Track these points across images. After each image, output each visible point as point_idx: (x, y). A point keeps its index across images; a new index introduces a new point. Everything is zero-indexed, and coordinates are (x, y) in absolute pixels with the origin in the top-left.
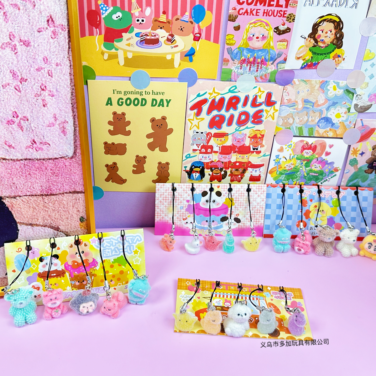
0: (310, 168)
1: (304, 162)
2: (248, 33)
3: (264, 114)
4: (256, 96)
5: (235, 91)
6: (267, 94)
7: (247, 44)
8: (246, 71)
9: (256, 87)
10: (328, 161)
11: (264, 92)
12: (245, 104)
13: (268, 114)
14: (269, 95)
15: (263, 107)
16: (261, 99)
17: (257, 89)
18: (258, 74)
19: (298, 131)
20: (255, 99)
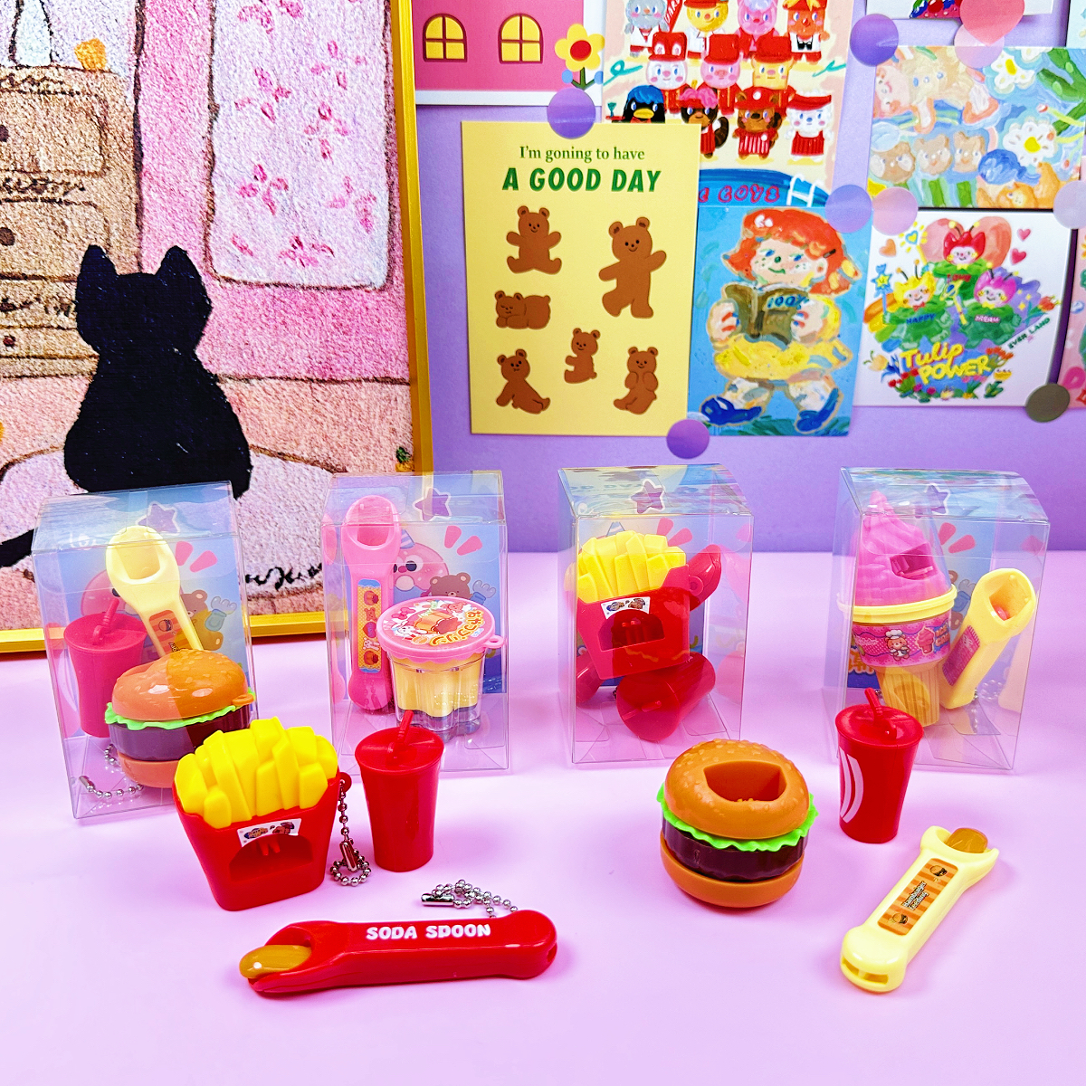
0: (974, 300)
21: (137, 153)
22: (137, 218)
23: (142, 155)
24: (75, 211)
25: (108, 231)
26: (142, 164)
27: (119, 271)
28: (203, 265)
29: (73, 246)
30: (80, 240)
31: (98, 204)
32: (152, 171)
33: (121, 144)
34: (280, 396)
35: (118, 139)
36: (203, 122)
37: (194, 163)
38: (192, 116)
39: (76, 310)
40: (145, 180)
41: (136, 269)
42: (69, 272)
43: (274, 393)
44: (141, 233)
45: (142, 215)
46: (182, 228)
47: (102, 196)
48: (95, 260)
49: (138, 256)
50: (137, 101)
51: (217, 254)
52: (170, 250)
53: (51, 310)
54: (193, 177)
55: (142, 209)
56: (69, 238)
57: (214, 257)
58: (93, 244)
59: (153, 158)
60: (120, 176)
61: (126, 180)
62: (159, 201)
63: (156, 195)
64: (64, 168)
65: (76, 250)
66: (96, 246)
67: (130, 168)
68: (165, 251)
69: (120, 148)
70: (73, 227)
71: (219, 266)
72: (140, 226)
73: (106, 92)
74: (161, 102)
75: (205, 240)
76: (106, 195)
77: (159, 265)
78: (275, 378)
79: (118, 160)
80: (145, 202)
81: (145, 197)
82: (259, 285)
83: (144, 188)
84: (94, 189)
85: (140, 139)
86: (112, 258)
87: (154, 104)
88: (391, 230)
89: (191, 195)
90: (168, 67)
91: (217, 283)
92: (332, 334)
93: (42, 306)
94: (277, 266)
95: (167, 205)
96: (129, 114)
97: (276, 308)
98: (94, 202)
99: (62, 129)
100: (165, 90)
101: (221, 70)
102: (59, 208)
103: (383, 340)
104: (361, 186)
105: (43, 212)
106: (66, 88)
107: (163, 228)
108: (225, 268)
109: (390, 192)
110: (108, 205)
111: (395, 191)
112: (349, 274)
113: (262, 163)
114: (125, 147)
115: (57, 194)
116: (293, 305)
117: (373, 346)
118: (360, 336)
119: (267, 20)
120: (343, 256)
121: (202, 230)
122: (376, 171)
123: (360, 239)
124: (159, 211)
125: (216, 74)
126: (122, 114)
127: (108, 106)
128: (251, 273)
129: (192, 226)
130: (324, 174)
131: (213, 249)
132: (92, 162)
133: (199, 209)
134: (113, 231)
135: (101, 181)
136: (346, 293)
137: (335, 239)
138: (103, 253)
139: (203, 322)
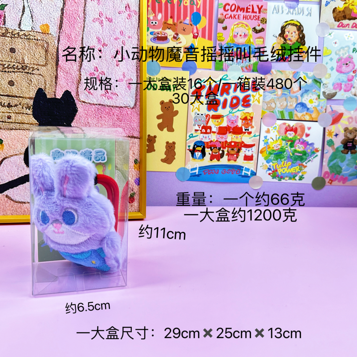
0: (294, 148)
1: (289, 143)
3: (251, 98)
5: (227, 78)
10: (308, 142)
12: (235, 90)
13: (254, 99)
15: (250, 92)
18: (244, 65)
19: (280, 114)
21: (57, 60)
22: (55, 80)
23: (59, 60)
24: (35, 76)
25: (45, 83)
26: (58, 63)
27: (48, 97)
28: (76, 97)
29: (33, 88)
30: (36, 86)
31: (43, 75)
32: (62, 66)
35: (51, 55)
36: (79, 52)
37: (75, 64)
38: (76, 50)
39: (33, 108)
40: (59, 69)
41: (54, 96)
42: (31, 96)
44: (56, 85)
45: (57, 80)
46: (70, 85)
47: (45, 73)
48: (40, 93)
49: (55, 92)
50: (58, 44)
53: (24, 108)
54: (75, 69)
55: (57, 78)
56: (32, 85)
57: (80, 95)
58: (40, 87)
59: (62, 62)
60: (51, 67)
61: (53, 68)
62: (63, 76)
63: (62, 73)
64: (33, 63)
65: (34, 89)
66: (41, 88)
67: (54, 64)
68: (64, 91)
70: (34, 82)
71: (81, 97)
72: (56, 83)
73: (49, 40)
74: (66, 45)
75: (77, 89)
77: (61, 96)
79: (51, 62)
80: (58, 76)
81: (59, 74)
82: (94, 104)
83: (59, 71)
84: (42, 70)
85: (58, 55)
86: (46, 93)
87: (64, 45)
88: (137, 90)
89: (73, 74)
90: (69, 34)
91: (80, 103)
92: (116, 121)
93: (21, 106)
94: (100, 99)
95: (66, 77)
96: (55, 48)
97: (98, 112)
98: (42, 74)
99: (33, 50)
100: (68, 41)
101: (86, 36)
102: (30, 75)
103: (132, 124)
104: (128, 76)
105: (25, 76)
106: (36, 38)
107: (64, 84)
108: (83, 98)
109: (137, 78)
110: (46, 75)
111: (139, 78)
112: (122, 102)
113: (97, 66)
114: (53, 58)
115: (30, 71)
116: (104, 111)
117: (129, 126)
118: (125, 122)
119: (101, 22)
120: (121, 97)
121: (76, 86)
122: (133, 71)
123: (127, 92)
124: (63, 79)
125: (84, 38)
126: (53, 47)
127: (49, 45)
128: (91, 100)
129: (73, 84)
130: (117, 71)
131: (79, 92)
132: (42, 61)
133: (76, 79)
134: (47, 84)
135: (45, 68)
136: (121, 109)
137: (119, 91)
138: (43, 91)
139: (74, 115)
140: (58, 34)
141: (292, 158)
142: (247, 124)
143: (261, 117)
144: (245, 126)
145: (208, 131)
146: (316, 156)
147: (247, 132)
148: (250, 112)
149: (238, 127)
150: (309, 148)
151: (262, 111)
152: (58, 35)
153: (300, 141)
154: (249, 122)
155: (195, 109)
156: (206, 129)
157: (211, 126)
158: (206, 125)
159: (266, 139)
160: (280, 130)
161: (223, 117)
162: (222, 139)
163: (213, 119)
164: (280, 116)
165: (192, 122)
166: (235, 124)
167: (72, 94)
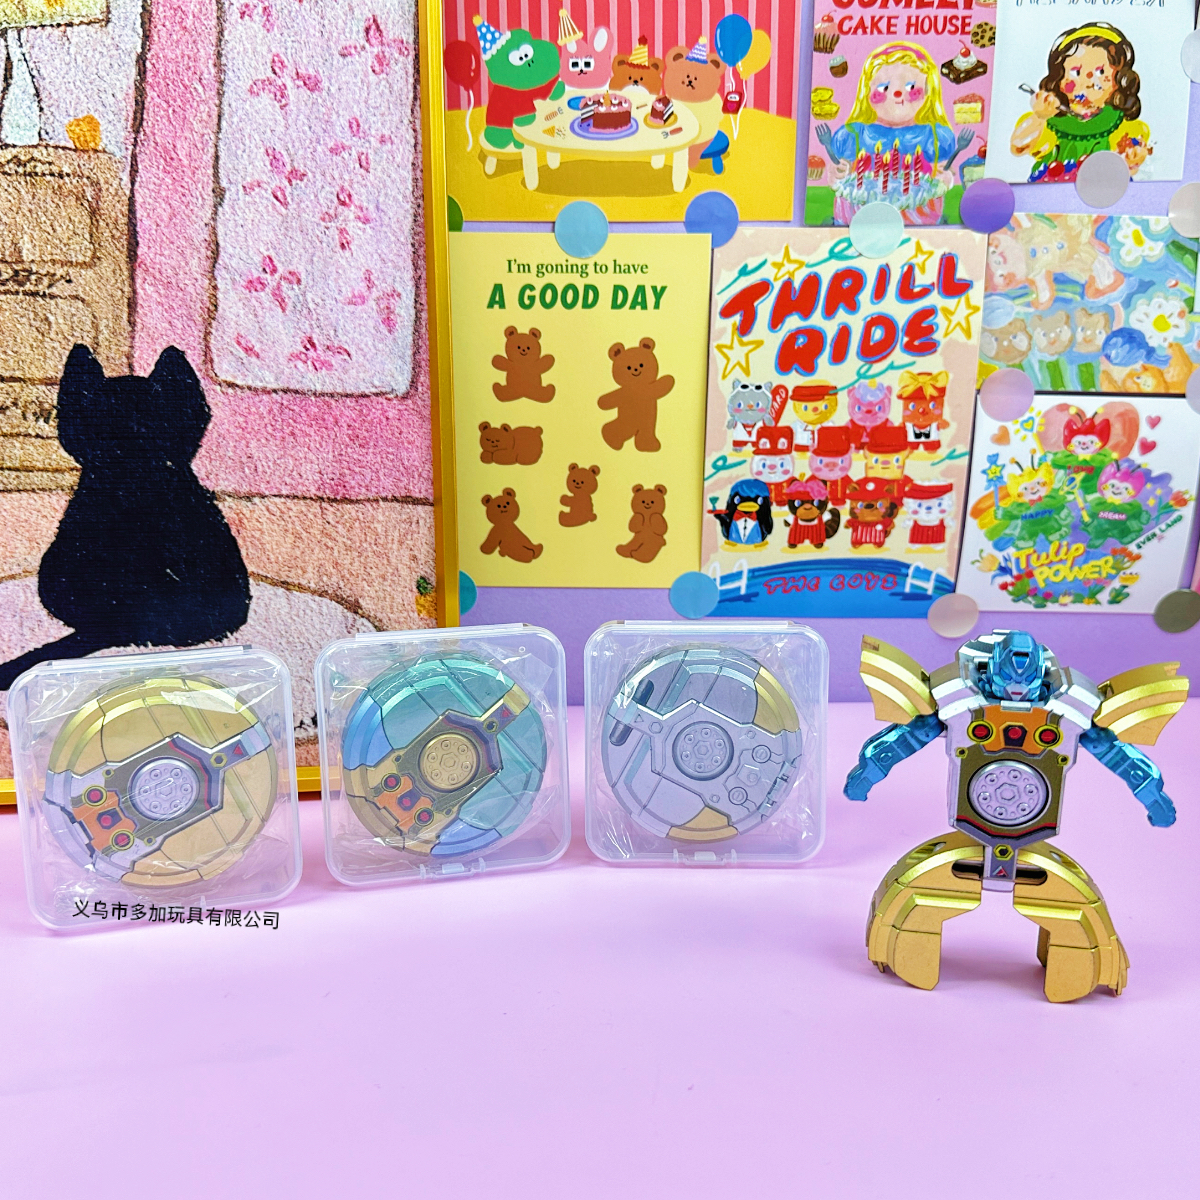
0: (1097, 495)
1: (1080, 477)
2: (870, 83)
3: (939, 319)
4: (911, 268)
5: (849, 252)
6: (942, 259)
7: (869, 112)
8: (876, 194)
9: (908, 240)
10: (1149, 472)
11: (931, 253)
12: (879, 293)
13: (950, 321)
14: (948, 264)
15: (935, 299)
16: (928, 276)
17: (910, 248)
18: (910, 200)
19: (1047, 374)
20: (908, 276)
21: (132, 241)
22: (130, 314)
23: (137, 243)
24: (60, 305)
25: (95, 327)
26: (136, 254)
28: (202, 368)
29: (56, 344)
30: (65, 338)
31: (87, 298)
32: (148, 262)
33: (114, 231)
34: (286, 517)
35: (111, 226)
36: (207, 208)
37: (195, 253)
38: (195, 200)
39: (57, 416)
40: (139, 272)
42: (51, 374)
43: (278, 514)
44: (133, 331)
45: (136, 311)
46: (180, 326)
47: (91, 289)
48: (81, 362)
49: (129, 356)
50: (133, 184)
51: (218, 356)
52: (165, 351)
53: (30, 416)
54: (194, 269)
55: (136, 304)
56: (53, 335)
57: (216, 359)
58: (80, 342)
59: (149, 248)
60: (112, 267)
61: (118, 272)
62: (155, 295)
63: (152, 289)
64: (49, 257)
65: (59, 349)
66: (82, 345)
67: (123, 258)
69: (113, 236)
70: (58, 323)
71: (221, 369)
72: (132, 323)
73: (99, 174)
74: (160, 185)
75: (205, 339)
76: (95, 288)
78: (280, 496)
79: (110, 249)
80: (139, 297)
81: (139, 291)
82: (266, 391)
83: (139, 281)
84: (82, 282)
85: (135, 225)
87: (152, 187)
88: (416, 330)
89: (190, 289)
90: (170, 147)
91: (218, 388)
92: (347, 445)
93: (19, 411)
94: (287, 371)
95: (164, 300)
96: (124, 198)
97: (284, 417)
98: (82, 295)
99: (49, 214)
100: (165, 171)
101: (228, 149)
102: (42, 302)
103: (404, 454)
104: (384, 281)
105: (25, 306)
106: (55, 169)
107: (159, 326)
108: (227, 371)
109: (417, 287)
110: (97, 299)
111: (423, 286)
112: (367, 379)
113: (272, 253)
114: (118, 234)
115: (41, 287)
116: (303, 414)
117: (392, 461)
118: (378, 450)
119: (281, 94)
120: (361, 359)
121: (202, 328)
122: (401, 264)
123: (381, 340)
124: (154, 306)
125: (222, 154)
126: (117, 198)
127: (100, 190)
128: (256, 377)
129: (192, 324)
130: (342, 266)
131: (214, 350)
132: (80, 251)
133: (199, 305)
134: (102, 328)
135: (90, 272)
136: (363, 401)
137: (353, 339)
138: (90, 353)
139: (200, 432)
140: (131, 147)
141: (1090, 529)
142: (924, 413)
143: (977, 386)
144: (916, 422)
145: (780, 446)
146: (1175, 521)
147: (924, 443)
148: (935, 372)
149: (889, 425)
150: (1152, 492)
151: (981, 365)
152: (130, 152)
153: (1119, 469)
154: (931, 405)
155: (734, 367)
156: (775, 438)
157: (792, 426)
158: (773, 424)
159: (993, 467)
160: (1045, 432)
161: (836, 394)
162: (831, 470)
163: (797, 403)
164: (1048, 380)
165: (725, 417)
166: (880, 414)
167: (189, 360)
